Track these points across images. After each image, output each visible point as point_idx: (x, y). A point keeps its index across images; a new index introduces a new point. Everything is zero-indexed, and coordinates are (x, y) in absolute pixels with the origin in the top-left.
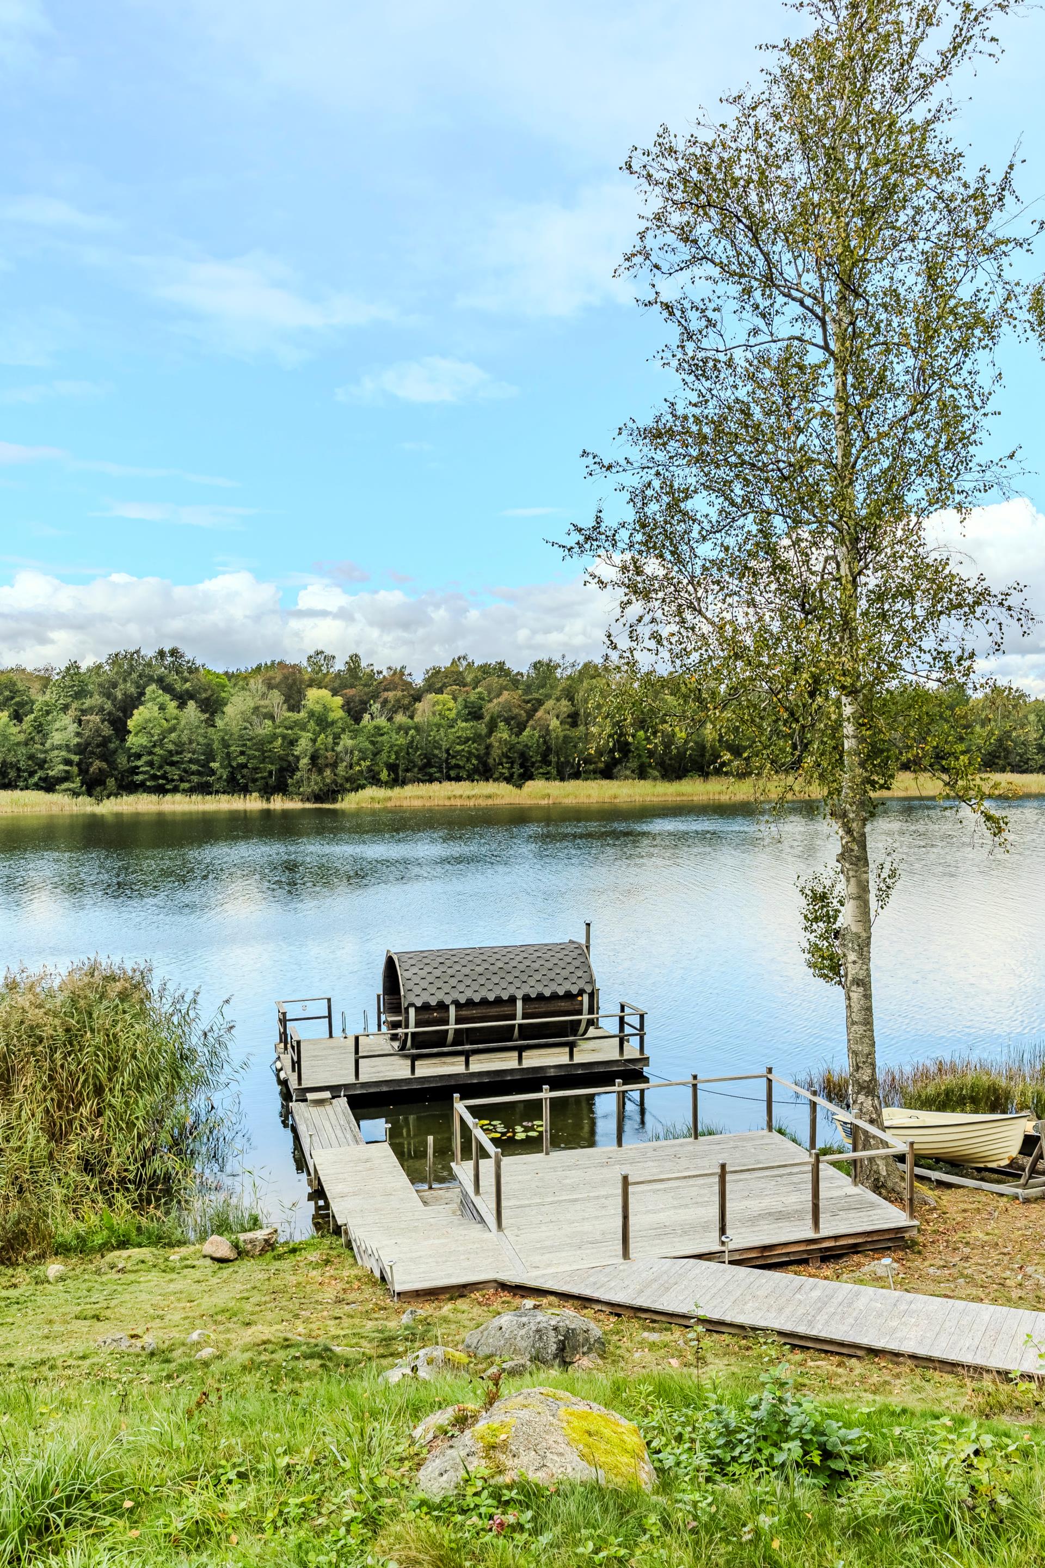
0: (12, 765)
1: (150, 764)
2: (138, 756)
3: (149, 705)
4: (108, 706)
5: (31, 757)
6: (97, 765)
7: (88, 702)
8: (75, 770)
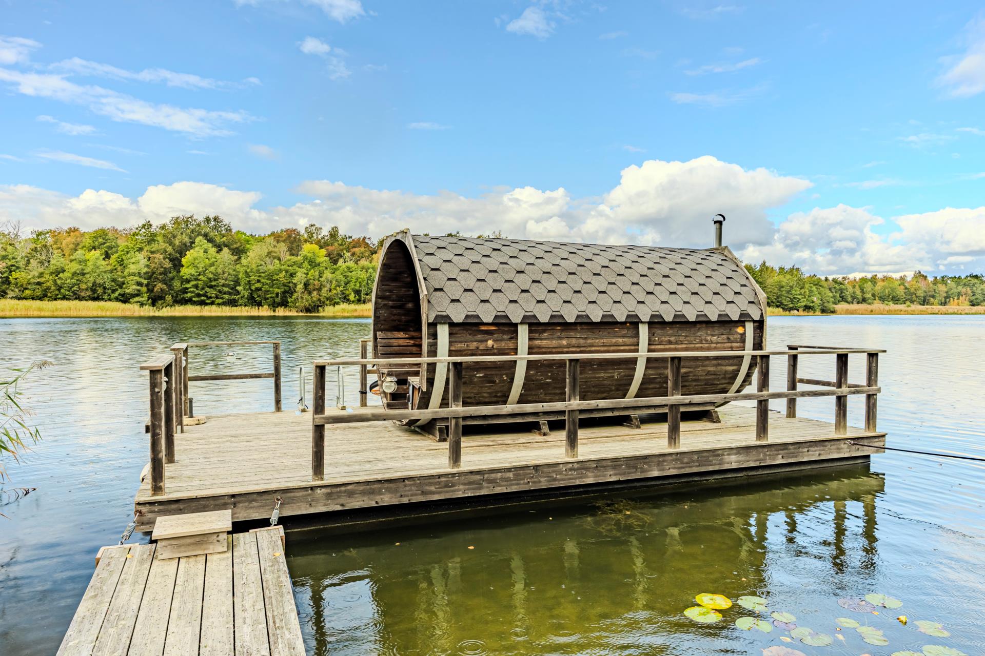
0: (100, 286)
1: (196, 286)
2: (188, 281)
3: (197, 249)
4: (170, 249)
5: (114, 280)
6: (159, 286)
7: (155, 247)
8: (144, 289)
